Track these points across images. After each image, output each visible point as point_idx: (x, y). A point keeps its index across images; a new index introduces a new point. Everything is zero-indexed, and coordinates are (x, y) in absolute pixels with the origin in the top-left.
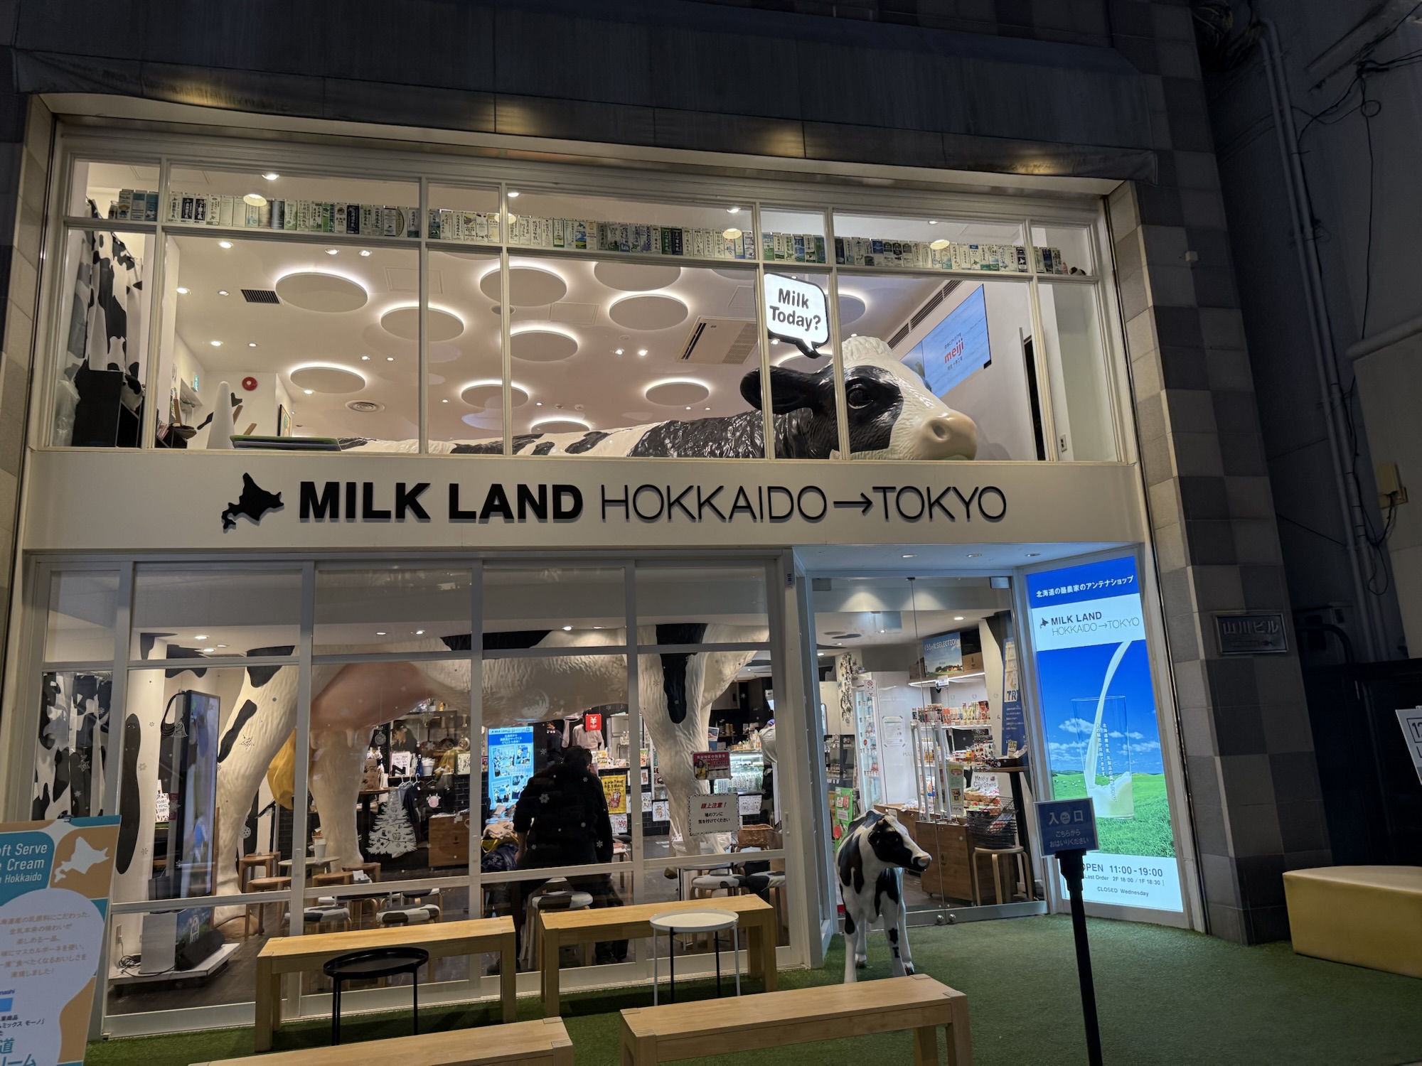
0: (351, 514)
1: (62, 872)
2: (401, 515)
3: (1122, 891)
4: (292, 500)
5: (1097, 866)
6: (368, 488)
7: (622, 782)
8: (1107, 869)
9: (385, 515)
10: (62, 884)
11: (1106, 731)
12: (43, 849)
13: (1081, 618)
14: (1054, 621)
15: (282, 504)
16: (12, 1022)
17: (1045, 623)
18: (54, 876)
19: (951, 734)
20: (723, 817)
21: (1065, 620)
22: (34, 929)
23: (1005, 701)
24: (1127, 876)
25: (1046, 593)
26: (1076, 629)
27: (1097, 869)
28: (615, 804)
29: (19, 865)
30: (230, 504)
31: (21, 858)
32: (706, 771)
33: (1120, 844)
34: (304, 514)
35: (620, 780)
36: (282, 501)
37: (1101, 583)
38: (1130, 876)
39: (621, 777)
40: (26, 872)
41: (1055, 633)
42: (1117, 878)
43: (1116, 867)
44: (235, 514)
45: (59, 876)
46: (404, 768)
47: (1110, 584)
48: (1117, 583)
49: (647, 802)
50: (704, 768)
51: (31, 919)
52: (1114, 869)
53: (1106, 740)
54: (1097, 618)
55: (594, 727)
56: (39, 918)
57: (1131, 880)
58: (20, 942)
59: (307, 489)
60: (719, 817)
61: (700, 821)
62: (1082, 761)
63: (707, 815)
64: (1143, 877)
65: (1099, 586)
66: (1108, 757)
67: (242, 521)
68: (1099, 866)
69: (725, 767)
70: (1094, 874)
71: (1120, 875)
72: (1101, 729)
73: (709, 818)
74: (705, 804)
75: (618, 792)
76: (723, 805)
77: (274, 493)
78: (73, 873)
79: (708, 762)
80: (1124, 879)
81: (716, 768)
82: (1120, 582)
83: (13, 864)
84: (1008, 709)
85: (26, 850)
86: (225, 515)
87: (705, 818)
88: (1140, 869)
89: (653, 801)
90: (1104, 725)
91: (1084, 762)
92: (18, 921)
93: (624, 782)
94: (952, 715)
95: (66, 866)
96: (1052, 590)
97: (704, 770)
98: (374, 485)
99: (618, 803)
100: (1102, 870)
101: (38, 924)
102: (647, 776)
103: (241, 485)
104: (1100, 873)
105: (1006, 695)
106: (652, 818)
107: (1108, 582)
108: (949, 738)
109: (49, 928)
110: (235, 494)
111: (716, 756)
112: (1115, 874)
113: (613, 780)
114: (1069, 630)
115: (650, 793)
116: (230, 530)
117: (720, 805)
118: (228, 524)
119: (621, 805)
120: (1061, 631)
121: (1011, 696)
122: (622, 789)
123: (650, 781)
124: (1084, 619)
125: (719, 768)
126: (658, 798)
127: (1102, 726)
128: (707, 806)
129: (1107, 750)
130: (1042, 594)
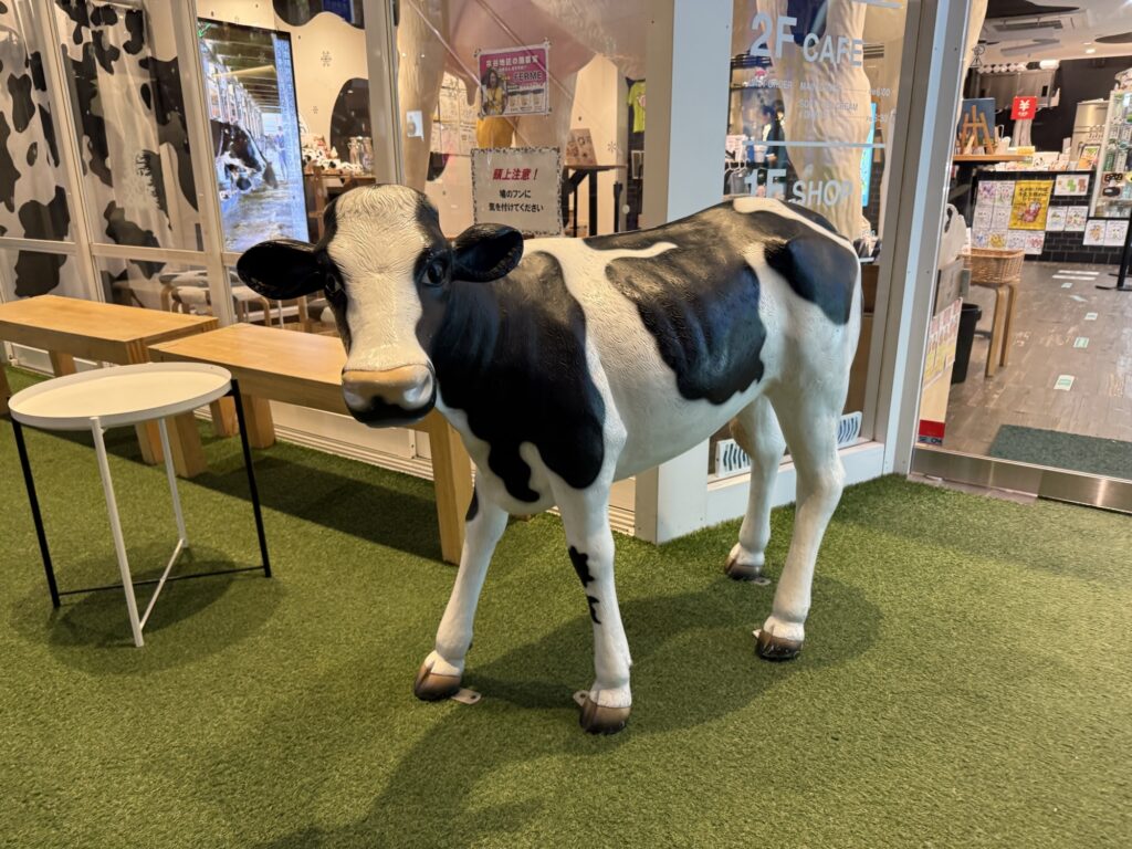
7: (1046, 190)
20: (530, 202)
28: (1031, 218)
32: (504, 97)
35: (1043, 186)
39: (1046, 184)
46: (734, 153)
49: (1078, 219)
50: (500, 89)
55: (1024, 114)
60: (524, 201)
61: (491, 205)
63: (503, 194)
69: (538, 87)
73: (507, 200)
74: (501, 170)
75: (1038, 202)
76: (531, 175)
79: (507, 74)
81: (521, 89)
87: (501, 201)
89: (1089, 218)
93: (1049, 191)
97: (500, 93)
99: (1035, 217)
102: (1087, 184)
106: (1082, 241)
111: (522, 60)
113: (1032, 186)
115: (1086, 208)
117: (527, 173)
119: (1039, 219)
122: (1044, 198)
123: (1090, 190)
125: (527, 88)
126: (1100, 215)
128: (503, 175)
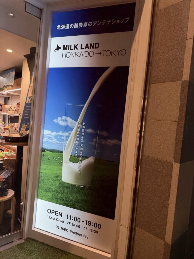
3: (71, 232)
5: (58, 213)
8: (64, 216)
11: (84, 127)
13: (84, 47)
14: (65, 48)
17: (58, 48)
19: (9, 117)
21: (73, 47)
23: (27, 102)
24: (76, 223)
25: (63, 27)
26: (79, 54)
27: (58, 214)
33: (76, 202)
37: (104, 22)
38: (79, 224)
41: (64, 56)
42: (70, 223)
43: (70, 216)
47: (111, 23)
48: (116, 22)
52: (69, 217)
53: (83, 134)
54: (95, 48)
57: (78, 226)
62: (64, 144)
64: (87, 226)
65: (102, 23)
66: (82, 145)
68: (59, 213)
70: (56, 217)
71: (72, 222)
72: (81, 126)
80: (74, 225)
82: (118, 22)
84: (27, 107)
88: (87, 221)
90: (84, 123)
91: (65, 146)
94: (5, 108)
96: (68, 25)
100: (61, 216)
104: (59, 218)
105: (28, 98)
107: (109, 21)
108: (9, 118)
112: (69, 220)
114: (74, 55)
120: (68, 55)
121: (30, 100)
124: (86, 47)
127: (82, 124)
129: (82, 140)
130: (61, 28)
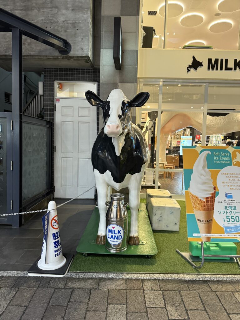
0: (221, 69)
1: (235, 161)
2: (235, 69)
4: (205, 64)
6: (227, 60)
9: (231, 69)
10: (235, 165)
12: (228, 154)
15: (203, 65)
16: (234, 202)
18: (233, 163)
22: (232, 177)
29: (223, 158)
30: (189, 65)
31: (223, 156)
34: (209, 68)
36: (203, 64)
40: (226, 161)
44: (190, 68)
45: (235, 163)
51: (231, 174)
56: (233, 174)
58: (230, 180)
59: (210, 60)
67: (192, 70)
77: (201, 62)
78: (238, 162)
83: (221, 158)
85: (224, 154)
86: (188, 68)
92: (227, 174)
95: (236, 160)
98: (228, 60)
101: (233, 176)
103: (192, 59)
109: (236, 177)
110: (190, 62)
116: (189, 73)
118: (188, 71)
